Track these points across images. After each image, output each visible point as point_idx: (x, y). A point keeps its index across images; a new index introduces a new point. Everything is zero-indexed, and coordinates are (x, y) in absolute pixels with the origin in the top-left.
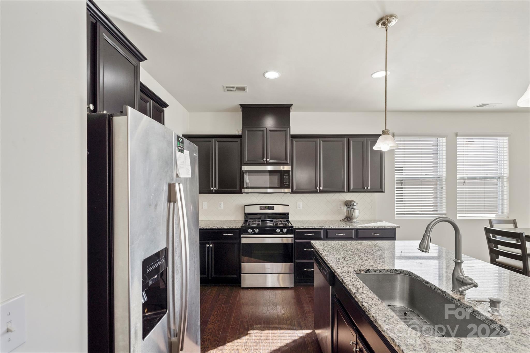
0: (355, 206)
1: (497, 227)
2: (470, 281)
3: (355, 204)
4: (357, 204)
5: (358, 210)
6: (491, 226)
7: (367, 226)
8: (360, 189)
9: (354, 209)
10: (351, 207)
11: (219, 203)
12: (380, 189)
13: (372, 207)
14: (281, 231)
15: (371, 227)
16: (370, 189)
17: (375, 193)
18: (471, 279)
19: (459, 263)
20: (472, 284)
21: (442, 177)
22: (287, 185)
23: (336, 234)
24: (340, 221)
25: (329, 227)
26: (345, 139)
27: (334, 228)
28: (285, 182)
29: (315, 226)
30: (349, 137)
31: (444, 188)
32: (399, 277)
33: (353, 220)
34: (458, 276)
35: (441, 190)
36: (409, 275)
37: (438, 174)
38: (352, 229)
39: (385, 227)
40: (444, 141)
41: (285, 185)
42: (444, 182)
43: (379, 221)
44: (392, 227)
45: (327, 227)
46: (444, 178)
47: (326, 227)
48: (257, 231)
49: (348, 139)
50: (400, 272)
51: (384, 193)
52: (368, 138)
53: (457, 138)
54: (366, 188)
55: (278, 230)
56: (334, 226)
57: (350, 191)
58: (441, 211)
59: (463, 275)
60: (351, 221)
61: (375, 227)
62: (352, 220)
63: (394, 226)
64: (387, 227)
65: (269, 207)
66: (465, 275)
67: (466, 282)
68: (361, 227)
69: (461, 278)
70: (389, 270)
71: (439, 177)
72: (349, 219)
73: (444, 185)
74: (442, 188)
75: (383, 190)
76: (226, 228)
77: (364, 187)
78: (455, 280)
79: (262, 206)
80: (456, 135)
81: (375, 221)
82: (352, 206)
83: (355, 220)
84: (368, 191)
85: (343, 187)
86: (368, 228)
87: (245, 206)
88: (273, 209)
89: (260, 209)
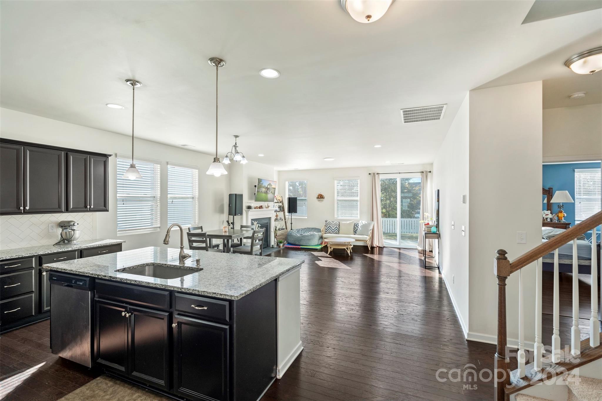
0: (75, 227)
1: (192, 232)
2: (188, 255)
3: (76, 224)
4: (78, 224)
5: (78, 231)
6: (189, 231)
7: (93, 245)
8: (82, 208)
9: (74, 229)
10: (69, 228)
12: (104, 208)
13: (93, 227)
15: (98, 246)
16: (93, 208)
17: (97, 212)
18: (188, 254)
19: (182, 247)
20: (188, 256)
21: (157, 197)
23: (55, 259)
24: (53, 245)
25: (44, 253)
26: (63, 152)
27: (52, 252)
29: (23, 254)
30: (68, 152)
31: (158, 206)
32: (147, 268)
33: (73, 242)
34: (182, 255)
35: (156, 208)
36: (153, 265)
37: (153, 194)
38: (75, 251)
39: (112, 244)
40: (159, 167)
42: (158, 200)
43: (103, 240)
44: (118, 243)
45: (41, 253)
46: (158, 197)
47: (39, 254)
49: (67, 153)
50: (147, 265)
51: (108, 211)
52: (91, 156)
53: (168, 166)
54: (89, 207)
57: (69, 210)
58: (156, 225)
59: (184, 254)
61: (102, 245)
62: (70, 242)
63: (121, 242)
64: (114, 244)
66: (185, 253)
67: (186, 256)
68: (86, 247)
69: (183, 255)
70: (139, 266)
71: (155, 197)
72: (66, 242)
73: (158, 204)
74: (157, 206)
75: (107, 208)
77: (87, 206)
78: (181, 257)
80: (167, 163)
81: (96, 240)
82: (71, 227)
83: (75, 242)
84: (90, 210)
85: (60, 206)
86: (94, 247)
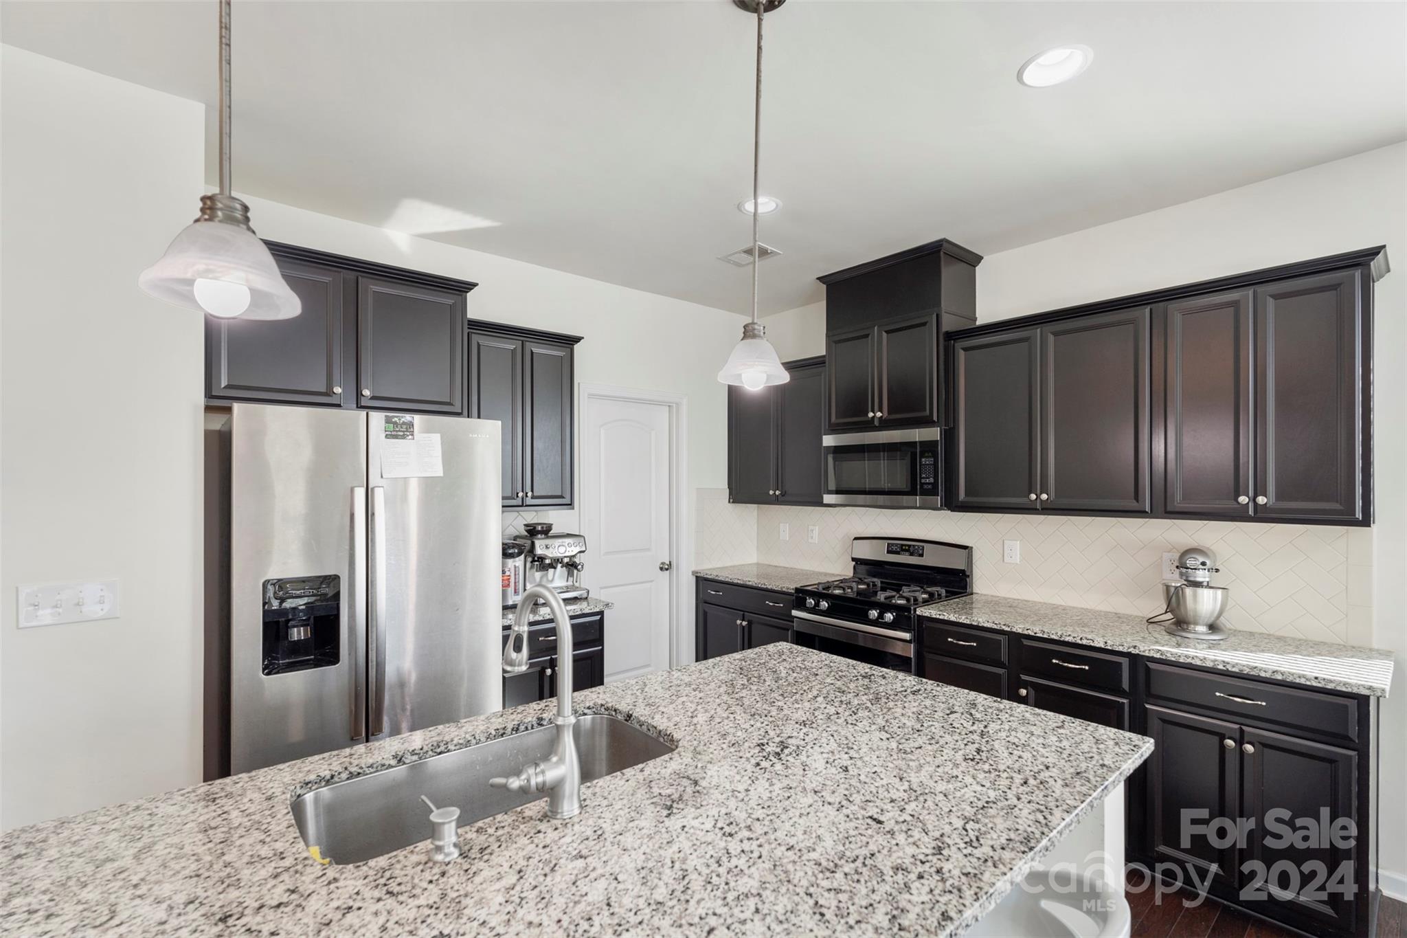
11: (810, 528)
12: (1341, 506)
13: (1347, 590)
14: (881, 616)
15: (1209, 664)
16: (1272, 505)
22: (930, 487)
23: (1053, 660)
26: (1147, 310)
28: (924, 476)
29: (980, 620)
38: (1121, 656)
41: (925, 487)
48: (824, 605)
49: (1165, 309)
54: (1245, 500)
55: (874, 614)
56: (1046, 631)
57: (1172, 510)
60: (1184, 630)
61: (1229, 666)
65: (911, 549)
68: (1158, 655)
75: (1355, 511)
76: (769, 587)
79: (893, 544)
84: (1259, 513)
85: (1138, 496)
86: (1190, 663)
87: (856, 539)
88: (922, 555)
89: (889, 552)
